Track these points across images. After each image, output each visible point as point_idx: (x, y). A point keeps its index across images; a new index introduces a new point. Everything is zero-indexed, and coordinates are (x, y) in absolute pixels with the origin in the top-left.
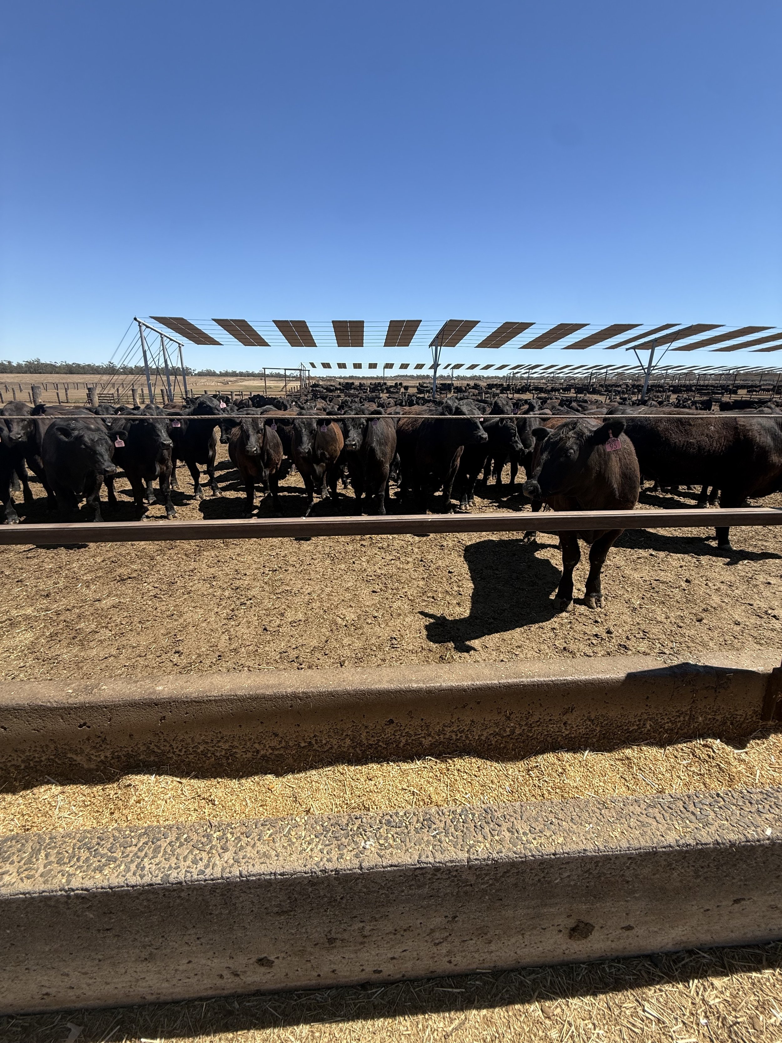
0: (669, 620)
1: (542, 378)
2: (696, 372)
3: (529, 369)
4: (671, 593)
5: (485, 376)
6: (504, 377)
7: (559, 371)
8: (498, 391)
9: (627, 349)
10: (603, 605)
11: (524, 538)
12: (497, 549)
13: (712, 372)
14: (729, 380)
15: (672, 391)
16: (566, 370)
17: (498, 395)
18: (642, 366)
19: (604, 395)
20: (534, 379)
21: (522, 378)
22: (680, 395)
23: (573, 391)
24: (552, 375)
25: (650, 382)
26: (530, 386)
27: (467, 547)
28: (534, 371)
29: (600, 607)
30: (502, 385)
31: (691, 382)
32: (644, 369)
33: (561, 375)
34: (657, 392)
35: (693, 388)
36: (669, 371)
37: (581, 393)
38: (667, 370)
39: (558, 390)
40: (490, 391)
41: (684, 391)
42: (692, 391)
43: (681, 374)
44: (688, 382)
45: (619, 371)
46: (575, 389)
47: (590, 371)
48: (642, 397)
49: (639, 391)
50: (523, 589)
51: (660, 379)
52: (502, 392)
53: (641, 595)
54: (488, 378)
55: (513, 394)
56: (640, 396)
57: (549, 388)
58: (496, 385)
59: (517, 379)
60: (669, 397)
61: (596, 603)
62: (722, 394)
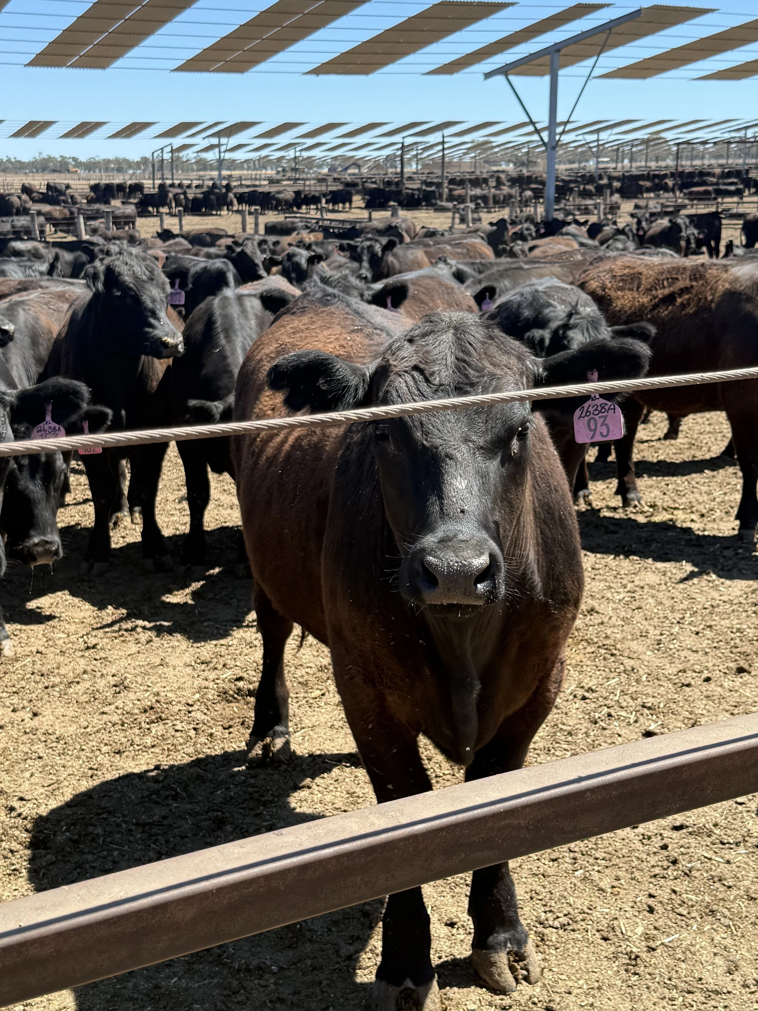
0: (737, 977)
1: (264, 163)
2: (668, 135)
3: (218, 134)
4: (724, 869)
5: (83, 158)
6: (145, 161)
7: (310, 142)
8: (130, 209)
9: (488, 75)
10: (535, 971)
11: (250, 745)
12: (158, 812)
13: (703, 135)
14: (747, 155)
15: (619, 191)
16: (330, 138)
17: (129, 221)
18: (532, 123)
19: (444, 209)
20: (240, 165)
21: (203, 165)
22: (642, 203)
23: (358, 201)
24: (291, 154)
25: (562, 167)
26: (228, 187)
27: (40, 821)
28: (234, 141)
29: (527, 979)
30: (138, 188)
31: (662, 164)
32: (537, 131)
33: (317, 153)
34: (586, 194)
35: (670, 182)
36: (604, 136)
37: (383, 206)
38: (598, 131)
39: (313, 200)
40: (103, 208)
41: (648, 190)
42: (666, 189)
43: (632, 144)
44: (653, 165)
45: (478, 136)
46: (365, 192)
47: (397, 138)
48: (547, 211)
49: (538, 194)
50: (262, 970)
51: (584, 157)
52: (143, 212)
53: (643, 898)
54: (91, 166)
55: (179, 216)
56: (541, 210)
57: (289, 195)
58: (120, 187)
59: (186, 166)
60: (614, 208)
61: (512, 969)
62: (739, 193)
